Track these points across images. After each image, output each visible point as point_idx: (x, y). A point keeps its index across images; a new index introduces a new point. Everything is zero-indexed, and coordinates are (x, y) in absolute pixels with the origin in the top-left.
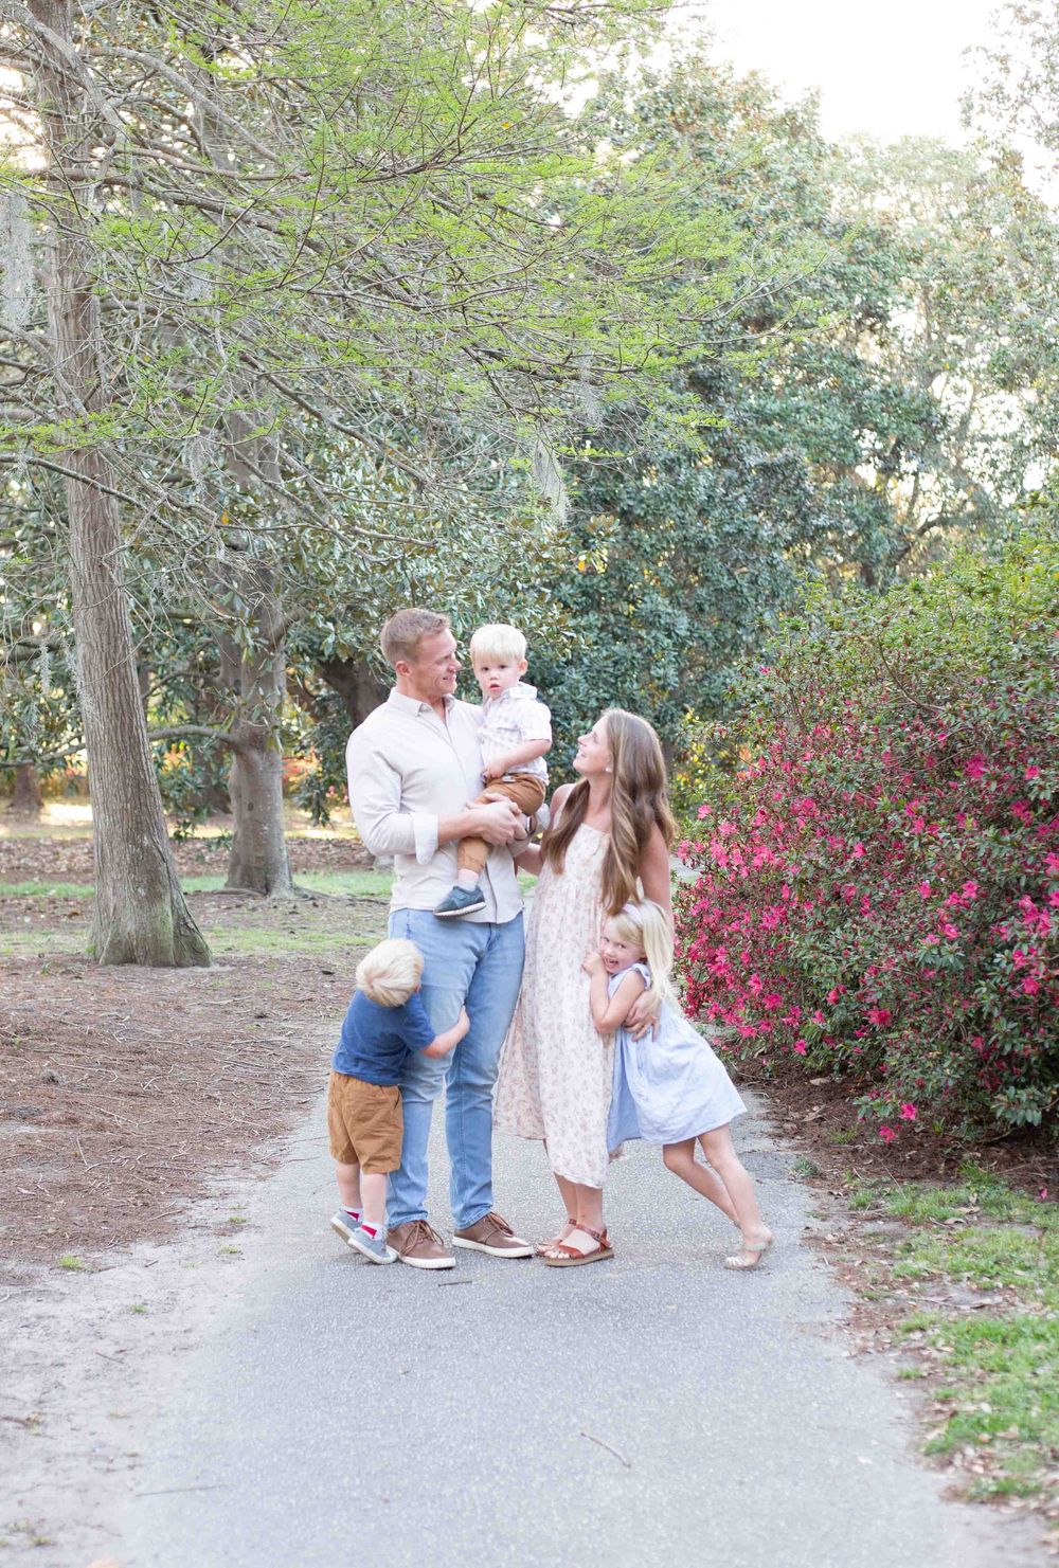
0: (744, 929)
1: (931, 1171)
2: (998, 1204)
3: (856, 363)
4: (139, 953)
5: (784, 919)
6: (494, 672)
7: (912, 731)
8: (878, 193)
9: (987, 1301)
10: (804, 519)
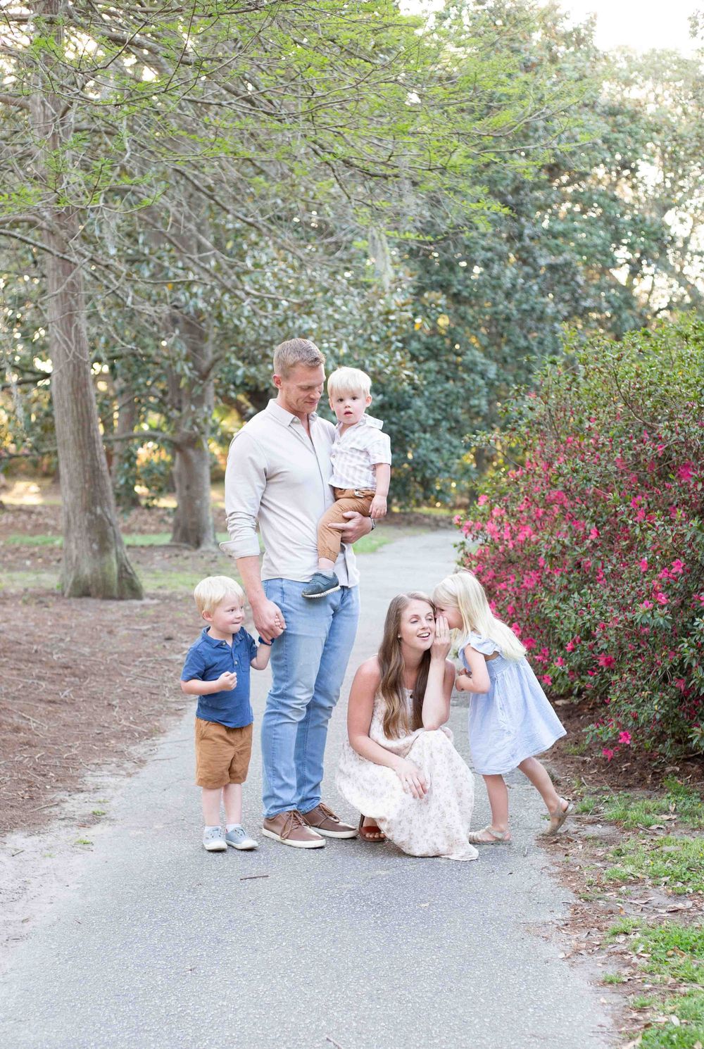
0: (510, 589)
1: (641, 781)
2: (692, 814)
3: (615, 199)
4: (93, 590)
5: (540, 582)
6: (348, 402)
7: (638, 443)
8: (635, 87)
9: (680, 905)
10: (577, 301)
